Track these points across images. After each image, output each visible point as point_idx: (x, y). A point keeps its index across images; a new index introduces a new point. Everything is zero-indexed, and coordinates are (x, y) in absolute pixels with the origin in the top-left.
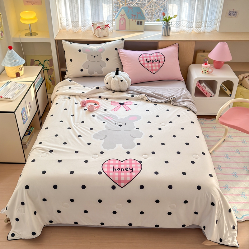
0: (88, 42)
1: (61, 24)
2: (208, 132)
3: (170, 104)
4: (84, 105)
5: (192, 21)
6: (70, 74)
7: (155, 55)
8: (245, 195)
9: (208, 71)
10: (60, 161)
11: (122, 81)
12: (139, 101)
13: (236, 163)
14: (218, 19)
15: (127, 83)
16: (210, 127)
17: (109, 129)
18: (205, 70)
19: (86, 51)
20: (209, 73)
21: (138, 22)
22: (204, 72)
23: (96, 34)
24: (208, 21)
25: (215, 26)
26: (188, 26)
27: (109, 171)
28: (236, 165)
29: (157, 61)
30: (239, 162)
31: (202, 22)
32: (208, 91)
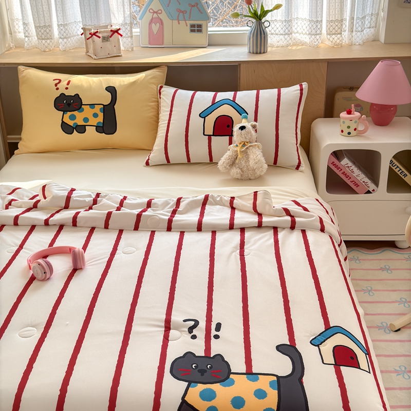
1: (12, 34)
32: (359, 178)
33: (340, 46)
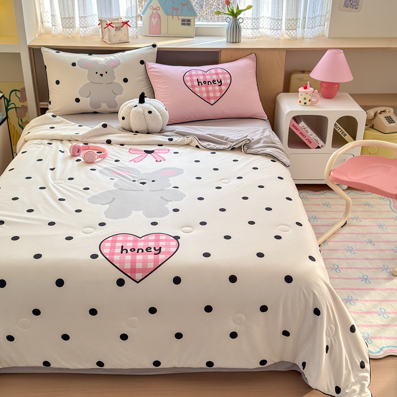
0: (91, 51)
1: (43, 23)
2: (315, 211)
3: (240, 152)
4: (77, 154)
5: (280, 18)
6: (54, 107)
7: (213, 71)
8: (385, 313)
9: (310, 100)
10: (15, 238)
11: (150, 112)
12: (183, 148)
13: (367, 261)
14: (325, 15)
15: (160, 117)
16: (319, 205)
17: (120, 189)
18: (305, 99)
19: (85, 65)
20: (313, 104)
21: (183, 20)
22: (302, 103)
23: (106, 39)
24: (309, 18)
25: (322, 27)
26: (273, 26)
27: (112, 254)
28: (367, 264)
29: (216, 82)
30: (374, 259)
31: (297, 19)
32: (312, 137)
33: (295, 39)
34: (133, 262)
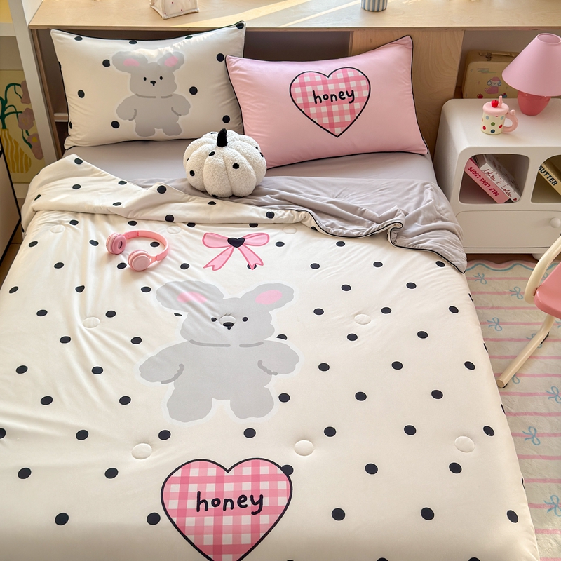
0: (135, 35)
2: (498, 308)
4: (119, 250)
7: (340, 75)
9: (501, 127)
10: (25, 473)
11: (236, 166)
12: (290, 230)
15: (253, 173)
17: (192, 341)
18: (493, 124)
20: (505, 131)
22: (489, 128)
23: (159, 6)
27: (182, 512)
29: (345, 96)
32: (500, 186)
34: (218, 531)
